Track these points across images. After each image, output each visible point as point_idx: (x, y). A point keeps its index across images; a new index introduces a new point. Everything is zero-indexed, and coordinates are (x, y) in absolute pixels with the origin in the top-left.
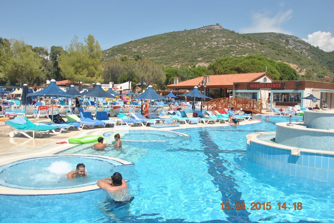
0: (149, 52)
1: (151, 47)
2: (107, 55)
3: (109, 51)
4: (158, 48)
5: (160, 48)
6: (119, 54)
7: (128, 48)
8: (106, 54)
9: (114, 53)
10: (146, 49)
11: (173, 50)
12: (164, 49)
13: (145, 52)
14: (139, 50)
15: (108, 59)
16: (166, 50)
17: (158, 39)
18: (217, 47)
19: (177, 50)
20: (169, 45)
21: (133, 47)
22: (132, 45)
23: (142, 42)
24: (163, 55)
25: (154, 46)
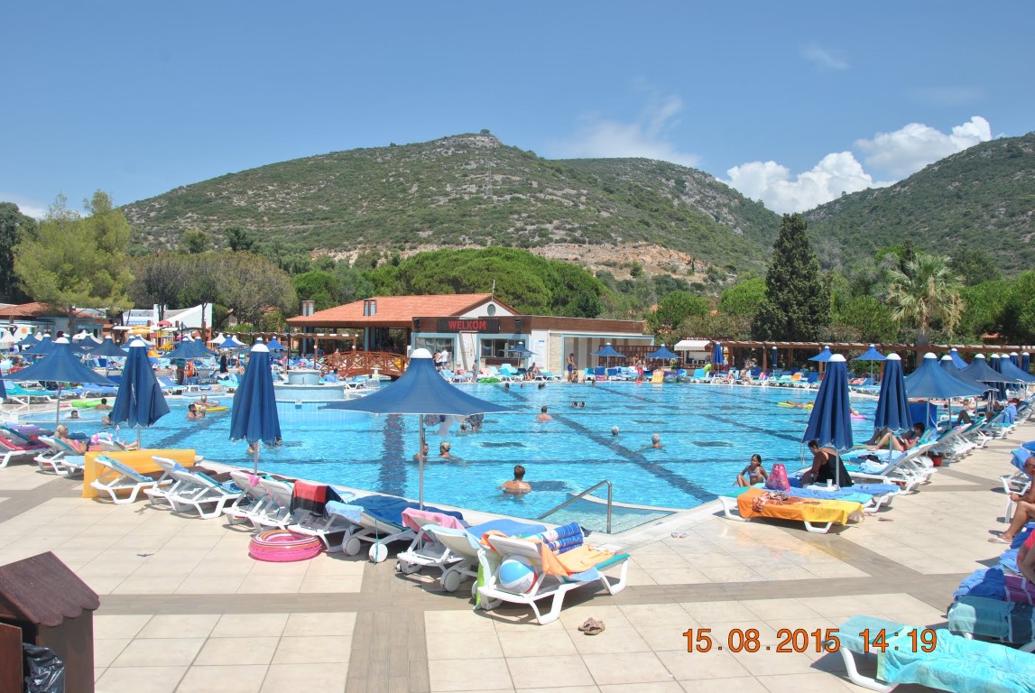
0: (281, 208)
1: (288, 194)
2: (152, 214)
3: (160, 204)
4: (308, 198)
5: (317, 197)
6: (193, 212)
7: (219, 194)
8: (152, 211)
9: (177, 208)
10: (272, 201)
11: (354, 204)
12: (327, 200)
13: (270, 208)
14: (252, 202)
15: (155, 228)
16: (332, 203)
17: (311, 171)
18: (478, 201)
19: (365, 204)
20: (341, 190)
21: (235, 192)
22: (232, 187)
23: (262, 178)
24: (322, 220)
25: (298, 190)
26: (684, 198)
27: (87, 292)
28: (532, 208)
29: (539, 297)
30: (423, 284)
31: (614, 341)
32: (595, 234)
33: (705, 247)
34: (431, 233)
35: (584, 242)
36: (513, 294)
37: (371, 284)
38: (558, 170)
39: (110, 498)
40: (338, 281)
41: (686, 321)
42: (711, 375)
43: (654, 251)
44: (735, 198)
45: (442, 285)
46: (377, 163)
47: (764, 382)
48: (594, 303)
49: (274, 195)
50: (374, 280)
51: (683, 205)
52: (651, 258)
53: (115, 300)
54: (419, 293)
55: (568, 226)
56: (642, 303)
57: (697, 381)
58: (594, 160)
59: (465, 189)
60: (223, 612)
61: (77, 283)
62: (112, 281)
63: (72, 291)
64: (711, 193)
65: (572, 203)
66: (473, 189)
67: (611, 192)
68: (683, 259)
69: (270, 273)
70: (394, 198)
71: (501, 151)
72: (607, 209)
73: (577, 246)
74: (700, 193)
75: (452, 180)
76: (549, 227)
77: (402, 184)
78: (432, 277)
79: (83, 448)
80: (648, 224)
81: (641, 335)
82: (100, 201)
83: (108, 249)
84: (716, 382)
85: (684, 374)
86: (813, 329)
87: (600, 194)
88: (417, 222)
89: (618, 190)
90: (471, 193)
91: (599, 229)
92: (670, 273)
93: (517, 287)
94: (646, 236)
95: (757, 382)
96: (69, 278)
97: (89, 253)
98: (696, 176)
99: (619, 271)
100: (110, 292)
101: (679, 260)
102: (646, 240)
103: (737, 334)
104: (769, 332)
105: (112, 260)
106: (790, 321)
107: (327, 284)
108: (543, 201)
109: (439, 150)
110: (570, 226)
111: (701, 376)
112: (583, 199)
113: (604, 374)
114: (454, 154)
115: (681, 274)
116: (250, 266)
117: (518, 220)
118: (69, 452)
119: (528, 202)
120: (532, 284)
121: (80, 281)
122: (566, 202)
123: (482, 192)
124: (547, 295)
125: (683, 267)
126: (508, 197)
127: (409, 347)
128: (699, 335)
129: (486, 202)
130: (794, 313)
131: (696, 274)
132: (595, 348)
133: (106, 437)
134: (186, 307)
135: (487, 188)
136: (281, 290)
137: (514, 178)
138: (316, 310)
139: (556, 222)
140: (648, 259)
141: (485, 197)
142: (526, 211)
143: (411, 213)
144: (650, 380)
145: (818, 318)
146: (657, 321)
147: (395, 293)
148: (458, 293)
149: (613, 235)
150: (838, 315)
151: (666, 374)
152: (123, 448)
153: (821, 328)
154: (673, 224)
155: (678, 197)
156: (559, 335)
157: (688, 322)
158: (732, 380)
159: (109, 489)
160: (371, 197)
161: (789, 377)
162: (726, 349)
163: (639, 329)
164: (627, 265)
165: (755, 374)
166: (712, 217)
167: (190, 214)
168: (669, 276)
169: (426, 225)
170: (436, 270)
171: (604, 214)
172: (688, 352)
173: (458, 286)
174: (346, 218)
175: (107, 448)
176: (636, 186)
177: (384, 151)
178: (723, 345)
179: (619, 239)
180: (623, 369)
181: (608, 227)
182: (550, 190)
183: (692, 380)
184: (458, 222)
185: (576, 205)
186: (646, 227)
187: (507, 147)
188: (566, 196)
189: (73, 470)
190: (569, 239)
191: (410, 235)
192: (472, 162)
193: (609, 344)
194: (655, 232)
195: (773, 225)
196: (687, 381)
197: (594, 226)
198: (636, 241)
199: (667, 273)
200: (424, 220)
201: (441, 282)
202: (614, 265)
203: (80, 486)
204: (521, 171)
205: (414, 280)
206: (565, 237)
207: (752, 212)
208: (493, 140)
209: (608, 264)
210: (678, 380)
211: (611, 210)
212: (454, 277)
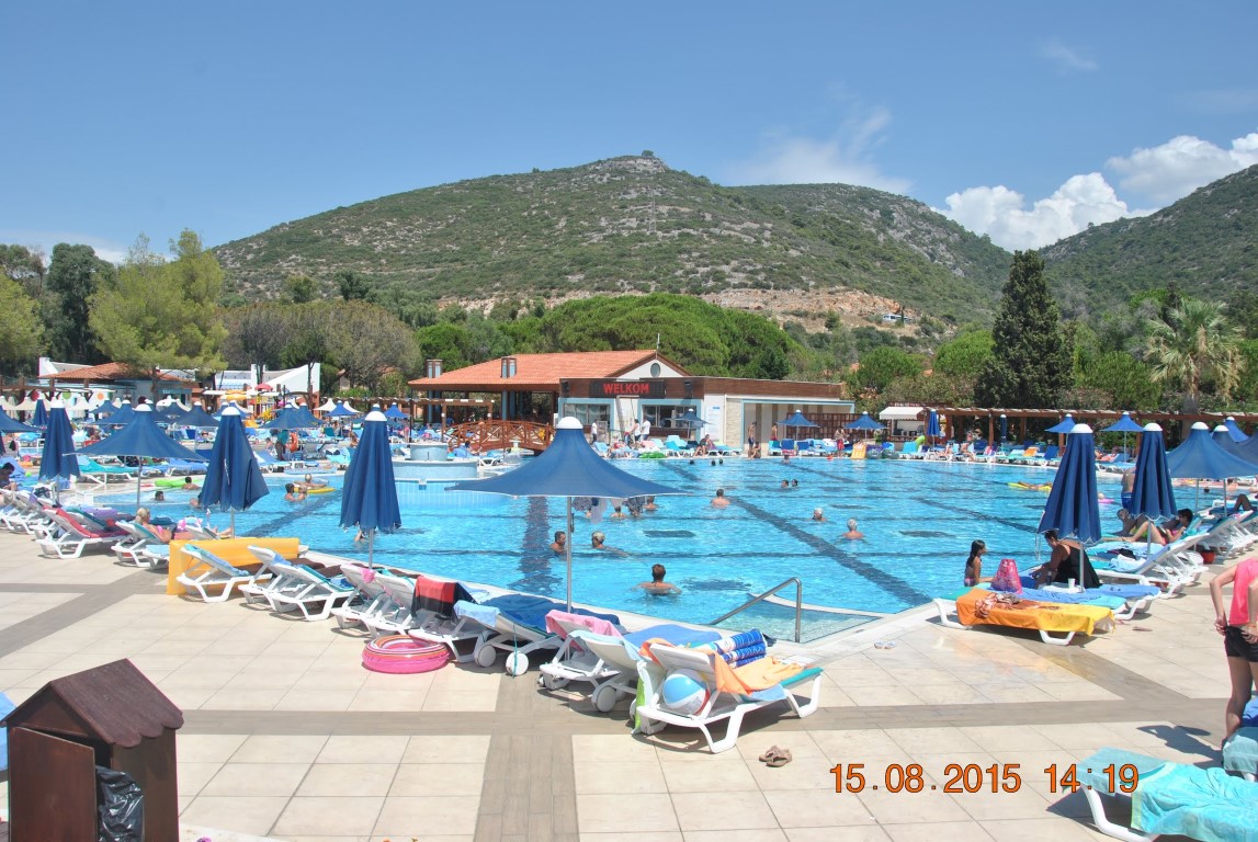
0: (402, 248)
1: (409, 231)
2: (250, 257)
3: (258, 245)
4: (434, 236)
5: (445, 235)
6: (297, 254)
7: (328, 233)
8: (249, 253)
9: (278, 249)
10: (392, 239)
11: (489, 242)
12: (457, 239)
13: (389, 248)
14: (367, 242)
15: (253, 273)
16: (463, 241)
17: (437, 203)
18: (639, 238)
19: (502, 243)
20: (474, 225)
21: (347, 230)
22: (343, 223)
23: (377, 212)
24: (452, 261)
25: (422, 227)
26: (891, 232)
27: (173, 351)
28: (705, 246)
29: (714, 354)
30: (572, 339)
31: (805, 407)
32: (782, 277)
33: (917, 292)
34: (582, 277)
35: (769, 287)
36: (682, 351)
37: (510, 339)
38: (738, 200)
39: (198, 594)
40: (470, 336)
41: (893, 383)
42: (925, 449)
43: (855, 297)
44: (955, 232)
45: (596, 340)
46: (516, 193)
47: (990, 458)
48: (781, 362)
49: (394, 233)
50: (513, 335)
51: (890, 240)
52: (852, 306)
53: (206, 360)
54: (568, 349)
55: (749, 268)
56: (840, 362)
57: (908, 456)
58: (781, 187)
59: (624, 224)
60: (331, 734)
61: (161, 339)
62: (203, 337)
63: (156, 349)
64: (925, 226)
65: (753, 240)
66: (633, 223)
67: (802, 226)
68: (890, 307)
69: (389, 327)
70: (537, 235)
71: (666, 177)
72: (796, 246)
73: (759, 292)
74: (912, 225)
75: (608, 212)
76: (725, 268)
77: (547, 218)
78: (583, 330)
79: (168, 535)
80: (847, 265)
81: (838, 400)
82: (188, 241)
83: (197, 299)
84: (931, 457)
85: (891, 447)
86: (1052, 392)
87: (789, 228)
88: (564, 264)
89: (810, 223)
90: (631, 228)
91: (787, 272)
92: (873, 325)
93: (688, 342)
94: (844, 279)
95: (981, 458)
96: (152, 334)
97: (175, 303)
98: (906, 205)
99: (812, 322)
100: (200, 350)
101: (885, 308)
102: (845, 284)
103: (957, 400)
104: (997, 396)
105: (203, 312)
106: (1023, 381)
107: (457, 339)
108: (718, 237)
109: (591, 177)
110: (751, 268)
111: (913, 450)
112: (767, 234)
113: (792, 448)
114: (610, 182)
115: (888, 325)
116: (365, 318)
117: (688, 260)
118: (152, 540)
119: (700, 239)
120: (705, 339)
121: (164, 337)
122: (747, 239)
123: (644, 227)
124: (723, 352)
125: (889, 318)
126: (676, 233)
127: (556, 416)
128: (910, 400)
129: (648, 239)
130: (1028, 373)
131: (907, 326)
132: (782, 415)
133: (193, 523)
134: (289, 368)
135: (651, 222)
136: (401, 347)
137: (683, 210)
138: (444, 371)
139: (734, 263)
140: (847, 307)
141: (648, 233)
142: (697, 249)
143: (558, 252)
144: (850, 455)
145: (1057, 380)
146: (858, 383)
147: (538, 349)
148: (615, 349)
149: (804, 278)
150: (1082, 376)
151: (869, 448)
152: (214, 536)
153: (1062, 391)
154: (878, 264)
155: (884, 231)
156: (738, 401)
157: (895, 384)
158: (951, 456)
159: (198, 584)
160: (510, 234)
161: (1022, 452)
162: (943, 418)
163: (835, 393)
164: (820, 315)
165: (979, 449)
166: (926, 255)
167: (294, 256)
168: (873, 328)
169: (576, 268)
170: (589, 322)
171: (793, 253)
172: (896, 421)
173: (615, 342)
174: (480, 260)
175: (195, 535)
176: (832, 219)
177: (525, 178)
178: (939, 413)
179: (812, 283)
180: (817, 442)
181: (797, 268)
182: (727, 224)
183: (901, 456)
184: (614, 264)
185: (759, 242)
186: (845, 268)
187: (674, 172)
188: (746, 231)
189: (156, 561)
190: (750, 283)
191: (557, 280)
192: (632, 191)
193: (798, 411)
194: (856, 275)
195: (1001, 265)
196: (896, 457)
197: (780, 267)
198: (832, 285)
199: (870, 325)
200: (574, 261)
201: (594, 336)
202: (805, 314)
203: (164, 581)
204: (691, 200)
205: (562, 333)
206: (745, 281)
207: (975, 248)
208: (658, 164)
209: (797, 314)
210: (884, 456)
211: (802, 248)
212: (610, 330)
